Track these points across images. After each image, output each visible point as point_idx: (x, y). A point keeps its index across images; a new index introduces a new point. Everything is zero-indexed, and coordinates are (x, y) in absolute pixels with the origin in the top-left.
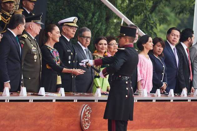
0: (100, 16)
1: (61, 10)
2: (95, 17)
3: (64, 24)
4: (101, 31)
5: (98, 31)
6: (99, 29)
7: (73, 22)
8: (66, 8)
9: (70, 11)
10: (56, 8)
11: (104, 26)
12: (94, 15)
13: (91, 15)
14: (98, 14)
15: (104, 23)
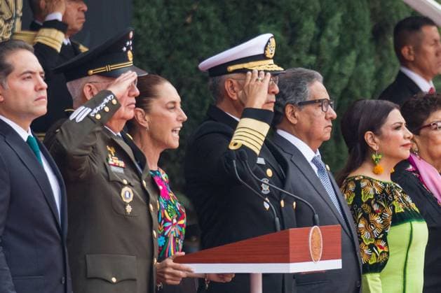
0: (349, 26)
1: (189, 20)
2: (329, 32)
3: (231, 68)
4: (359, 85)
5: (349, 84)
6: (351, 78)
7: (263, 57)
8: (210, 11)
9: (225, 19)
10: (170, 17)
11: (368, 65)
12: (322, 23)
13: (310, 26)
14: (337, 19)
15: (367, 51)
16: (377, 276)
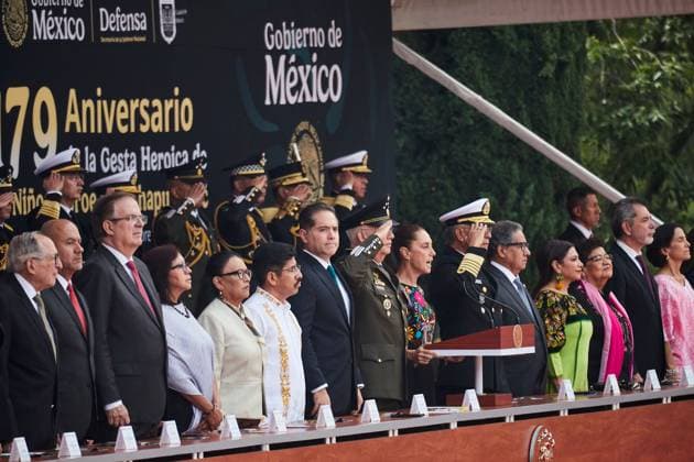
0: (539, 193)
1: (433, 189)
2: (526, 197)
3: (460, 220)
4: (546, 232)
5: (540, 231)
6: (541, 227)
7: (481, 214)
8: (448, 183)
9: (458, 188)
10: (422, 187)
11: (552, 218)
12: (521, 191)
13: (513, 192)
14: (532, 187)
15: (551, 209)
16: (558, 355)
